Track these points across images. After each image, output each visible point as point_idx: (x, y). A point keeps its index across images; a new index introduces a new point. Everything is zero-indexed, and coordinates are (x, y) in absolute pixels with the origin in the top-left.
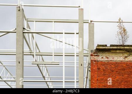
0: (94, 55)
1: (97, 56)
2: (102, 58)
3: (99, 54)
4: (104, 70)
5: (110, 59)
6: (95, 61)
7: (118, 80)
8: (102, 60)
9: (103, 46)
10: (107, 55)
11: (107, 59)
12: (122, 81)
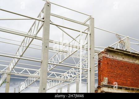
0: (105, 53)
1: (106, 54)
2: (110, 56)
3: (108, 53)
4: (111, 65)
5: (115, 58)
6: (106, 57)
7: (119, 73)
8: (110, 57)
9: (112, 48)
10: (113, 54)
11: (112, 58)
12: (122, 74)
